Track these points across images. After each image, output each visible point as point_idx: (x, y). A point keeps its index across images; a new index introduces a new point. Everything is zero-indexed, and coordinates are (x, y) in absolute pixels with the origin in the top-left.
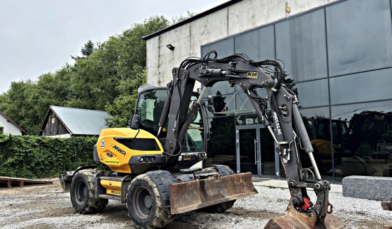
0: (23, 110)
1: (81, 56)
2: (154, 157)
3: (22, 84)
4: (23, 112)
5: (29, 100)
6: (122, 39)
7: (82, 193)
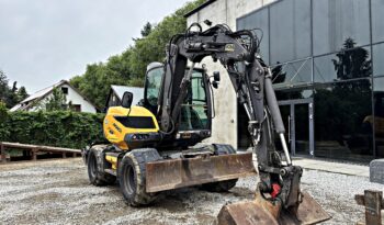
0: (97, 89)
1: (141, 37)
2: (147, 135)
3: (95, 66)
4: (96, 91)
5: (100, 80)
6: (175, 18)
7: (96, 167)
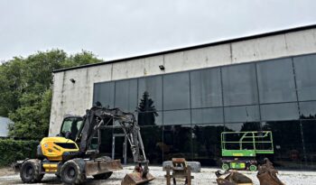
2: (75, 152)
6: (28, 62)
7: (28, 172)
